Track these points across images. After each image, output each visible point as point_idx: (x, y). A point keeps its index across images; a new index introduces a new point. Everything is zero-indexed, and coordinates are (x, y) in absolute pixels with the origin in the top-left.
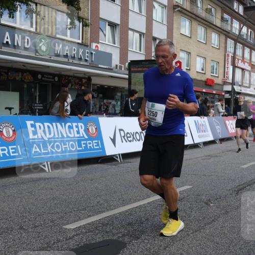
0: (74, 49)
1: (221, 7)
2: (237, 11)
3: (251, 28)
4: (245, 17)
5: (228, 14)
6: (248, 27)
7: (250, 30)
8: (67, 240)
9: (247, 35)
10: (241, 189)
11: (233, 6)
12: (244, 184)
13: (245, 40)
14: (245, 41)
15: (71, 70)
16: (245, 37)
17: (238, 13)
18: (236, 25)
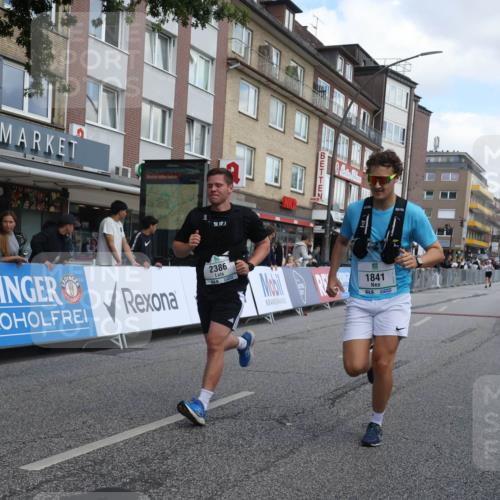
0: (37, 135)
1: (314, 66)
2: (341, 74)
3: (365, 107)
4: (356, 85)
5: (326, 79)
6: (361, 105)
7: (362, 111)
8: (28, 490)
9: (358, 118)
10: (339, 397)
11: (335, 64)
12: (344, 387)
13: (354, 128)
14: (354, 130)
15: (29, 175)
16: (353, 123)
17: (343, 79)
18: (339, 100)
